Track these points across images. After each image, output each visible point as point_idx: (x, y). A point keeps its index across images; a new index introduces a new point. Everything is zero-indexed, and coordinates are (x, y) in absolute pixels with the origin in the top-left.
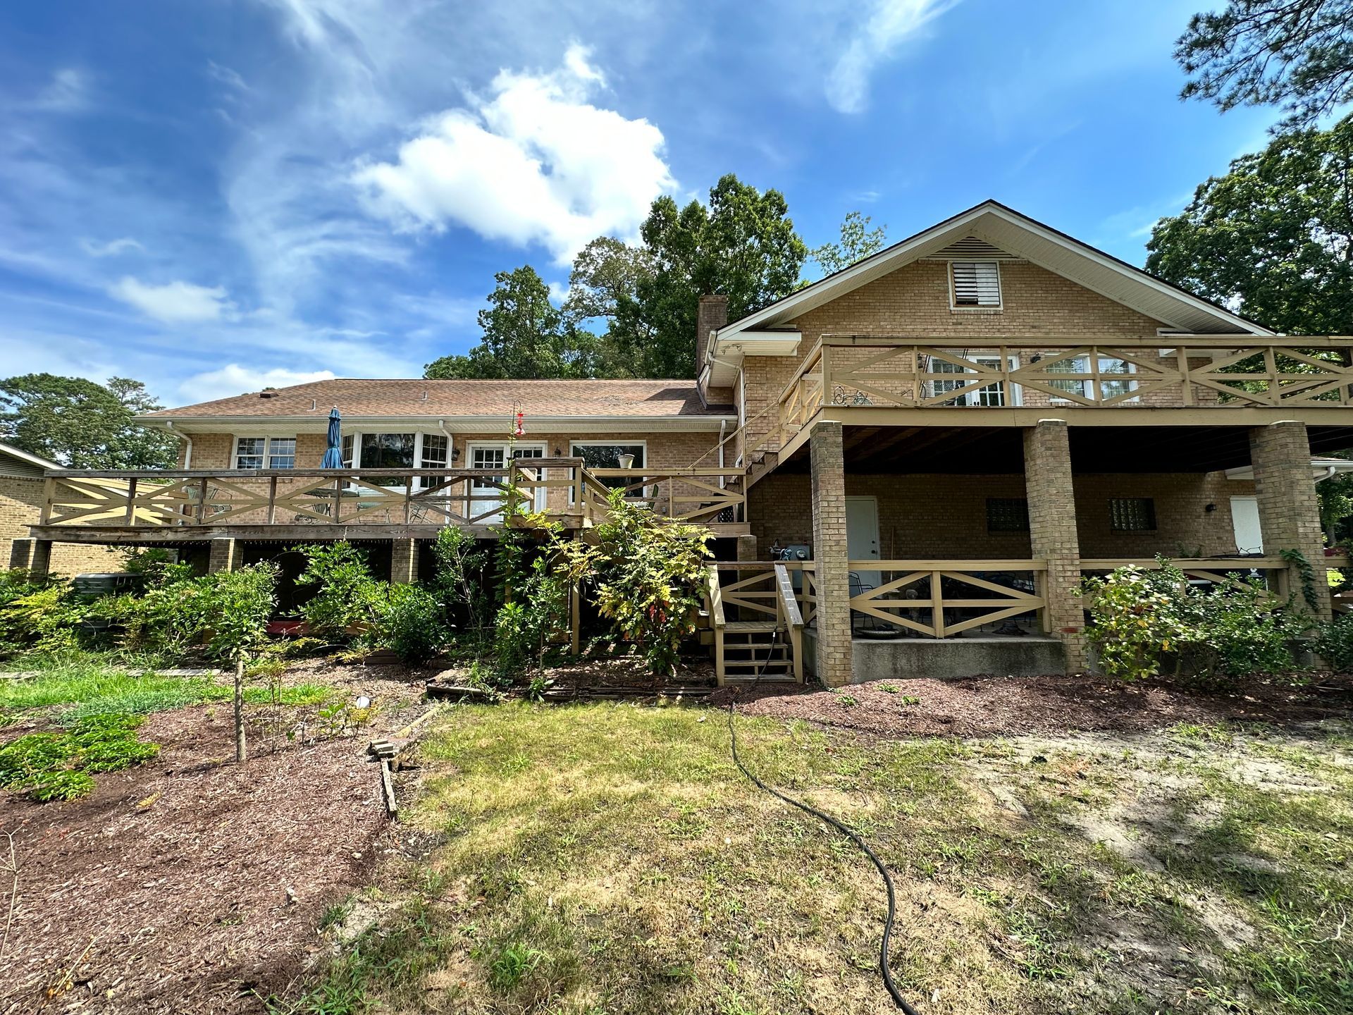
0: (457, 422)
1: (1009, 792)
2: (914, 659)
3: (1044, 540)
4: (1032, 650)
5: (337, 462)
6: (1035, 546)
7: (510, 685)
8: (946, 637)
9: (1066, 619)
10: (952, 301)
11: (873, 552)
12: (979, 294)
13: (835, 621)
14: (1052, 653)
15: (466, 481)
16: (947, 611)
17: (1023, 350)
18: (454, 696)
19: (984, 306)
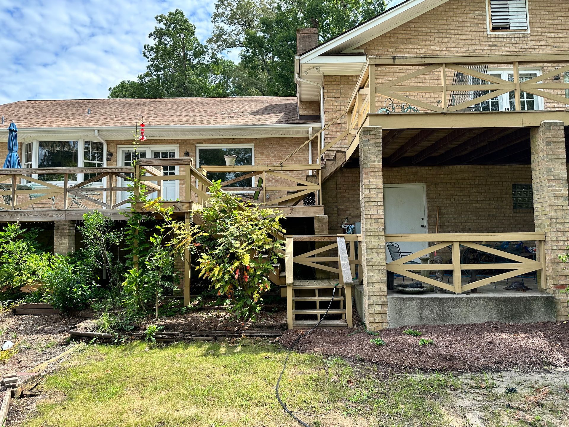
0: (108, 131)
1: (479, 417)
2: (436, 310)
3: (543, 217)
4: (530, 303)
5: (16, 163)
6: (537, 222)
7: (131, 330)
8: (463, 293)
9: (557, 279)
10: (489, 27)
11: (422, 226)
12: (511, 21)
13: (374, 281)
14: (546, 305)
15: (109, 176)
16: (464, 273)
17: (546, 65)
18: (87, 338)
19: (514, 30)
